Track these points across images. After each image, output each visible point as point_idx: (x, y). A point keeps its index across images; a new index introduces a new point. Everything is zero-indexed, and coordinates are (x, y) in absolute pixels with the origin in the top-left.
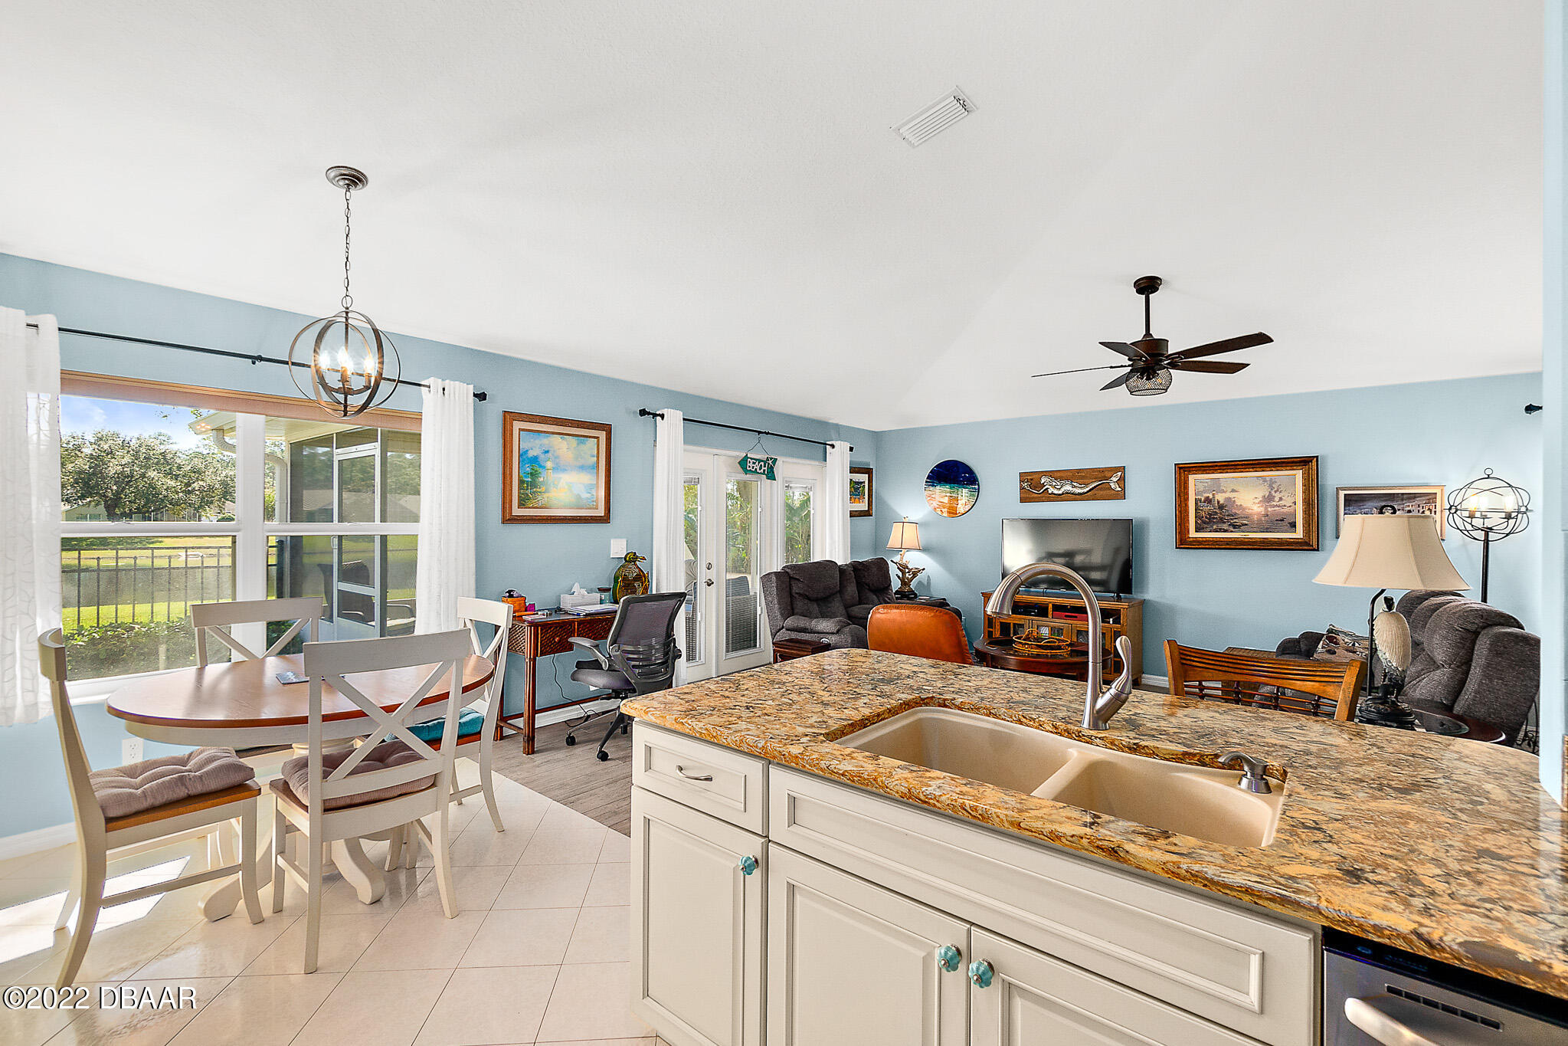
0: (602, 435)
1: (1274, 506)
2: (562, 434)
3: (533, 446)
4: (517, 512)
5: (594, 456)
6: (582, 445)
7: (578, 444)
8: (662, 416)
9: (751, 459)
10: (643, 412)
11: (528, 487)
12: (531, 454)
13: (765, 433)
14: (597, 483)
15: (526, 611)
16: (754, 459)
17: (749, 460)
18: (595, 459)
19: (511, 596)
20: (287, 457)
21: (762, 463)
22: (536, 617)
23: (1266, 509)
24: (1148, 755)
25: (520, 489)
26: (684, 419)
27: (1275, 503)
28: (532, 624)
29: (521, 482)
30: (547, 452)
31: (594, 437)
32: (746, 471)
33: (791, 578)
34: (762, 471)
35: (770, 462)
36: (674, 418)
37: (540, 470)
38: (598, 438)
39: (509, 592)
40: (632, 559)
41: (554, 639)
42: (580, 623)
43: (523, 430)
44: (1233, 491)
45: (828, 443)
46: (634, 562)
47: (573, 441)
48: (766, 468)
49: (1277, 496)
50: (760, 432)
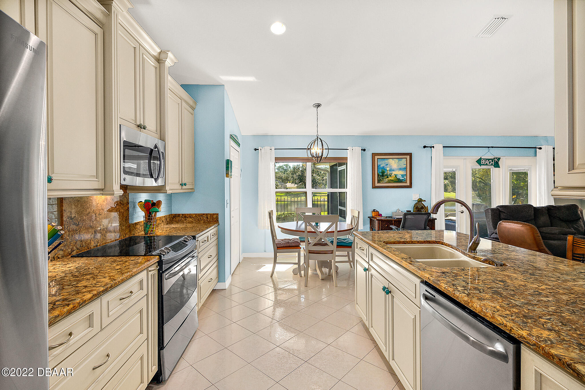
0: (408, 157)
2: (393, 158)
3: (382, 164)
4: (377, 185)
5: (405, 165)
6: (400, 162)
7: (399, 161)
8: (433, 147)
9: (484, 159)
10: (425, 147)
11: (380, 176)
12: (382, 166)
13: (491, 147)
14: (407, 173)
15: (379, 216)
16: (485, 159)
17: (482, 160)
18: (406, 166)
19: (374, 211)
20: (329, 170)
21: (491, 161)
22: (382, 218)
24: (476, 260)
25: (378, 177)
26: (443, 147)
28: (379, 220)
29: (378, 175)
30: (387, 165)
31: (405, 158)
32: (480, 165)
33: (500, 211)
34: (491, 164)
35: (496, 160)
36: (439, 147)
37: (385, 171)
38: (406, 158)
39: (374, 210)
40: (420, 200)
41: (385, 226)
42: (395, 221)
43: (379, 158)
45: (537, 147)
46: (421, 202)
47: (397, 160)
48: (493, 163)
50: (489, 147)
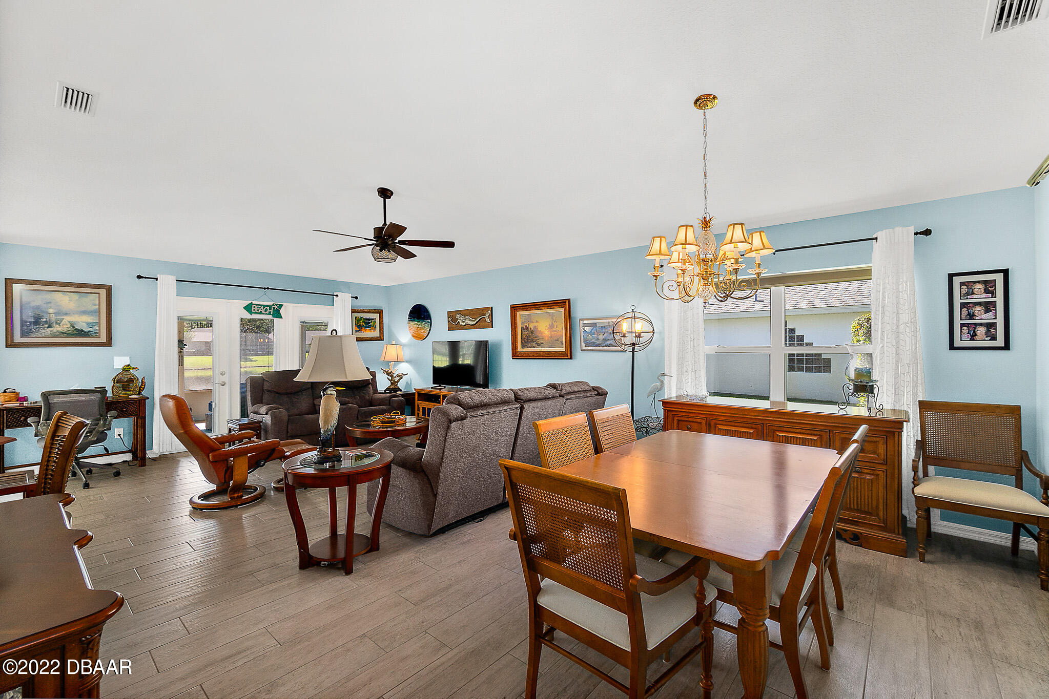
0: (102, 292)
1: (554, 331)
2: (65, 292)
3: (36, 299)
4: (19, 340)
5: (94, 305)
6: (84, 298)
7: (80, 298)
8: (156, 279)
9: (256, 305)
10: (139, 277)
11: (30, 324)
12: (34, 304)
13: (269, 289)
14: (99, 320)
15: (17, 401)
16: (259, 305)
17: (253, 306)
18: (96, 307)
19: (5, 392)
21: (268, 308)
23: (551, 332)
25: (22, 326)
26: (177, 280)
27: (554, 329)
28: (2, 410)
29: (23, 322)
30: (50, 303)
31: (92, 293)
32: (251, 313)
33: (264, 380)
34: (267, 312)
35: (276, 307)
36: (167, 280)
37: (45, 314)
38: (97, 294)
39: (7, 389)
40: (128, 369)
41: (20, 419)
43: (23, 290)
44: (537, 322)
45: (333, 294)
46: (130, 371)
47: (76, 296)
48: (272, 311)
49: (555, 324)
50: (264, 289)
